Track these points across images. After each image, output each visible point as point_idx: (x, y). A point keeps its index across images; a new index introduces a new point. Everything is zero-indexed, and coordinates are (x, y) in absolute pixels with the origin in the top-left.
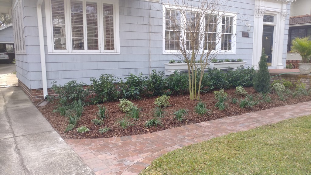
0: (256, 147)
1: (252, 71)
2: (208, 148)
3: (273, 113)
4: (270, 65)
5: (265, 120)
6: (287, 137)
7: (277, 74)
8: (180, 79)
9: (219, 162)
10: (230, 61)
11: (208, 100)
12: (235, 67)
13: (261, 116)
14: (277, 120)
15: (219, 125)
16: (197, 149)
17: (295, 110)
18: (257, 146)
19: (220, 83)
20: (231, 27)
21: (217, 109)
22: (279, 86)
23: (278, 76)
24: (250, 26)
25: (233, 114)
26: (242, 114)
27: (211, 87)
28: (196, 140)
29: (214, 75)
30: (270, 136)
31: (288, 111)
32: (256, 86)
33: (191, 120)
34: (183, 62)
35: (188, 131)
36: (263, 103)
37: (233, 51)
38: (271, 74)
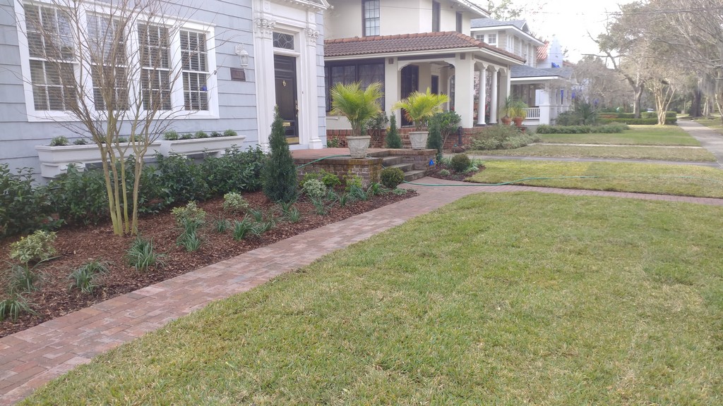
0: (266, 325)
1: (258, 156)
2: (158, 348)
3: (304, 243)
4: (294, 142)
5: (289, 260)
6: (328, 289)
7: (310, 160)
8: (85, 186)
9: (183, 377)
10: (209, 134)
11: (160, 230)
12: (221, 148)
13: (280, 253)
14: (312, 256)
15: (186, 288)
16: (130, 356)
17: (345, 232)
18: (270, 322)
19: (188, 188)
20: (203, 58)
21: (181, 251)
22: (316, 185)
23: (313, 164)
24: (247, 56)
25: (219, 257)
26: (238, 255)
27: (166, 198)
28: (131, 333)
29: (172, 169)
30: (297, 295)
31: (331, 235)
32: (268, 189)
33: (118, 285)
34: (89, 141)
35: (109, 314)
36: (285, 225)
37: (213, 111)
38: (298, 161)
